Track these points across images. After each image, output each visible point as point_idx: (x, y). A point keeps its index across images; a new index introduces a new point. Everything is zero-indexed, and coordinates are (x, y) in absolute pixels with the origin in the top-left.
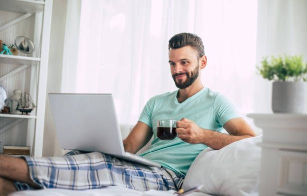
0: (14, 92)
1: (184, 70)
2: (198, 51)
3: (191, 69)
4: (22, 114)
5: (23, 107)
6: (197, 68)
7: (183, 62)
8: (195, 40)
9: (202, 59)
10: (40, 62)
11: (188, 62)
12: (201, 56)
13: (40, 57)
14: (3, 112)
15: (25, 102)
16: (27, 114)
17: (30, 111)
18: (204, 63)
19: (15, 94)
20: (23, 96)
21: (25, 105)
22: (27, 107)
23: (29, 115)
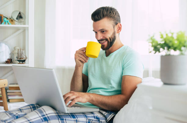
0: (15, 48)
1: (103, 37)
2: (114, 21)
3: (109, 35)
4: (20, 63)
5: (20, 59)
6: (114, 33)
7: (103, 31)
8: (110, 12)
9: (117, 26)
10: (28, 27)
11: (106, 31)
12: (117, 24)
13: (28, 24)
14: (7, 62)
15: (21, 55)
16: (22, 63)
17: (24, 61)
18: (120, 29)
19: (15, 50)
20: (19, 51)
21: (21, 57)
22: (22, 58)
23: (24, 64)
